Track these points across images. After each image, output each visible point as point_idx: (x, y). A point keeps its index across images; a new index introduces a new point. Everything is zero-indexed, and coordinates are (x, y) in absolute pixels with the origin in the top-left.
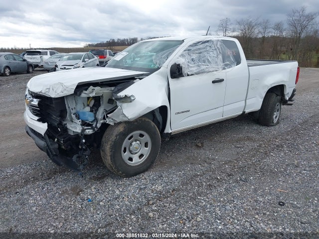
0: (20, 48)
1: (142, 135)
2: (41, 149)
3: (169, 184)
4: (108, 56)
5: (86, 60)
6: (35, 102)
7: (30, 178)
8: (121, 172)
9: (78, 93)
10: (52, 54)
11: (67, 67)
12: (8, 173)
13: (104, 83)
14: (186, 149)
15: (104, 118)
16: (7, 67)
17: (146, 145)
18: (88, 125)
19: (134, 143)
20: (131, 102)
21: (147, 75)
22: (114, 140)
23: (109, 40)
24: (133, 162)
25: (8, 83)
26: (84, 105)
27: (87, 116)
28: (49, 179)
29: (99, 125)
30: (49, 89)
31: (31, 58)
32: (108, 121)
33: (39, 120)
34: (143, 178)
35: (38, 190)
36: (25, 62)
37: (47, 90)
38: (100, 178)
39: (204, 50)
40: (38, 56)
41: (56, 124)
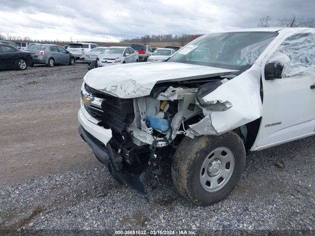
0: (62, 41)
1: (224, 153)
2: (100, 160)
3: (261, 223)
4: (147, 51)
5: (127, 54)
6: (98, 102)
7: (82, 191)
8: (197, 200)
9: (155, 94)
10: (92, 47)
11: (108, 61)
12: (57, 181)
13: (184, 83)
14: (264, 168)
15: (181, 129)
16: (52, 58)
17: (228, 166)
18: (162, 136)
19: (214, 163)
20: (224, 110)
21: (237, 74)
22: (193, 158)
23: (144, 36)
24: (211, 187)
25: (52, 74)
26: (156, 110)
27: (159, 124)
28: (104, 196)
29: (173, 137)
30: (116, 87)
31: (73, 51)
32: (188, 133)
33: (99, 124)
34: (223, 209)
35: (93, 212)
36: (68, 54)
37: (114, 88)
38: (167, 203)
39: (302, 46)
40: (80, 49)
41: (121, 131)
